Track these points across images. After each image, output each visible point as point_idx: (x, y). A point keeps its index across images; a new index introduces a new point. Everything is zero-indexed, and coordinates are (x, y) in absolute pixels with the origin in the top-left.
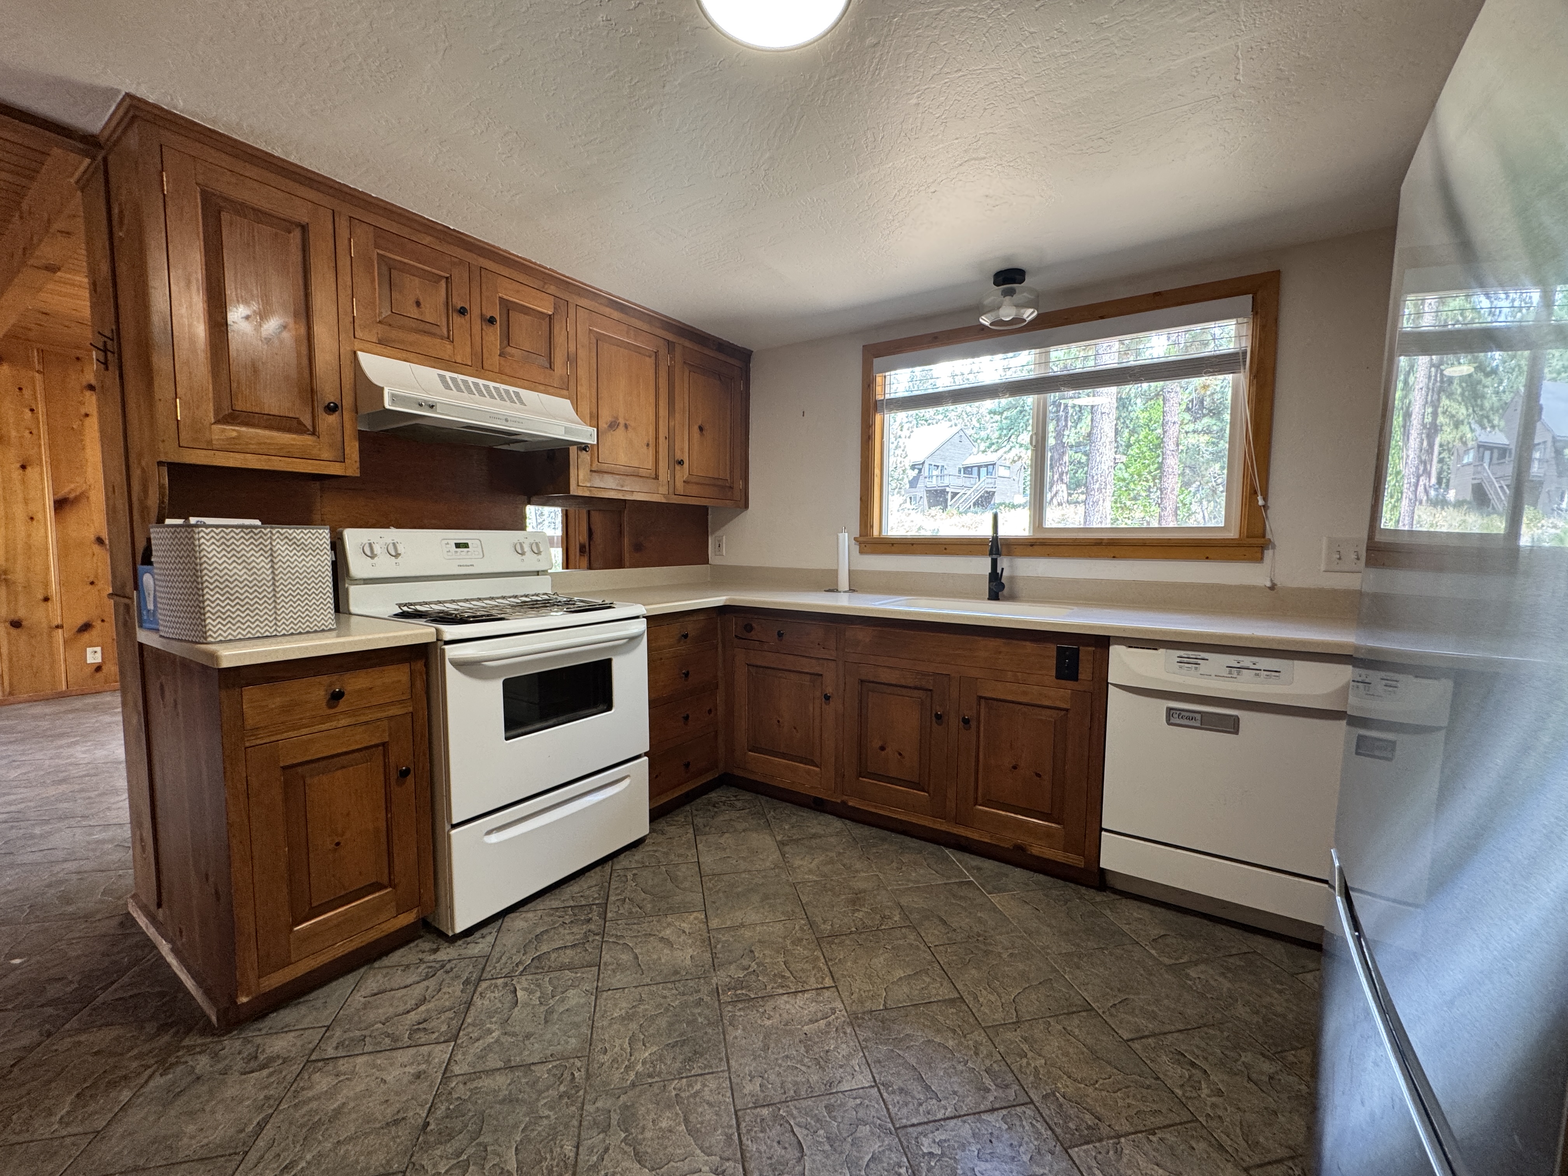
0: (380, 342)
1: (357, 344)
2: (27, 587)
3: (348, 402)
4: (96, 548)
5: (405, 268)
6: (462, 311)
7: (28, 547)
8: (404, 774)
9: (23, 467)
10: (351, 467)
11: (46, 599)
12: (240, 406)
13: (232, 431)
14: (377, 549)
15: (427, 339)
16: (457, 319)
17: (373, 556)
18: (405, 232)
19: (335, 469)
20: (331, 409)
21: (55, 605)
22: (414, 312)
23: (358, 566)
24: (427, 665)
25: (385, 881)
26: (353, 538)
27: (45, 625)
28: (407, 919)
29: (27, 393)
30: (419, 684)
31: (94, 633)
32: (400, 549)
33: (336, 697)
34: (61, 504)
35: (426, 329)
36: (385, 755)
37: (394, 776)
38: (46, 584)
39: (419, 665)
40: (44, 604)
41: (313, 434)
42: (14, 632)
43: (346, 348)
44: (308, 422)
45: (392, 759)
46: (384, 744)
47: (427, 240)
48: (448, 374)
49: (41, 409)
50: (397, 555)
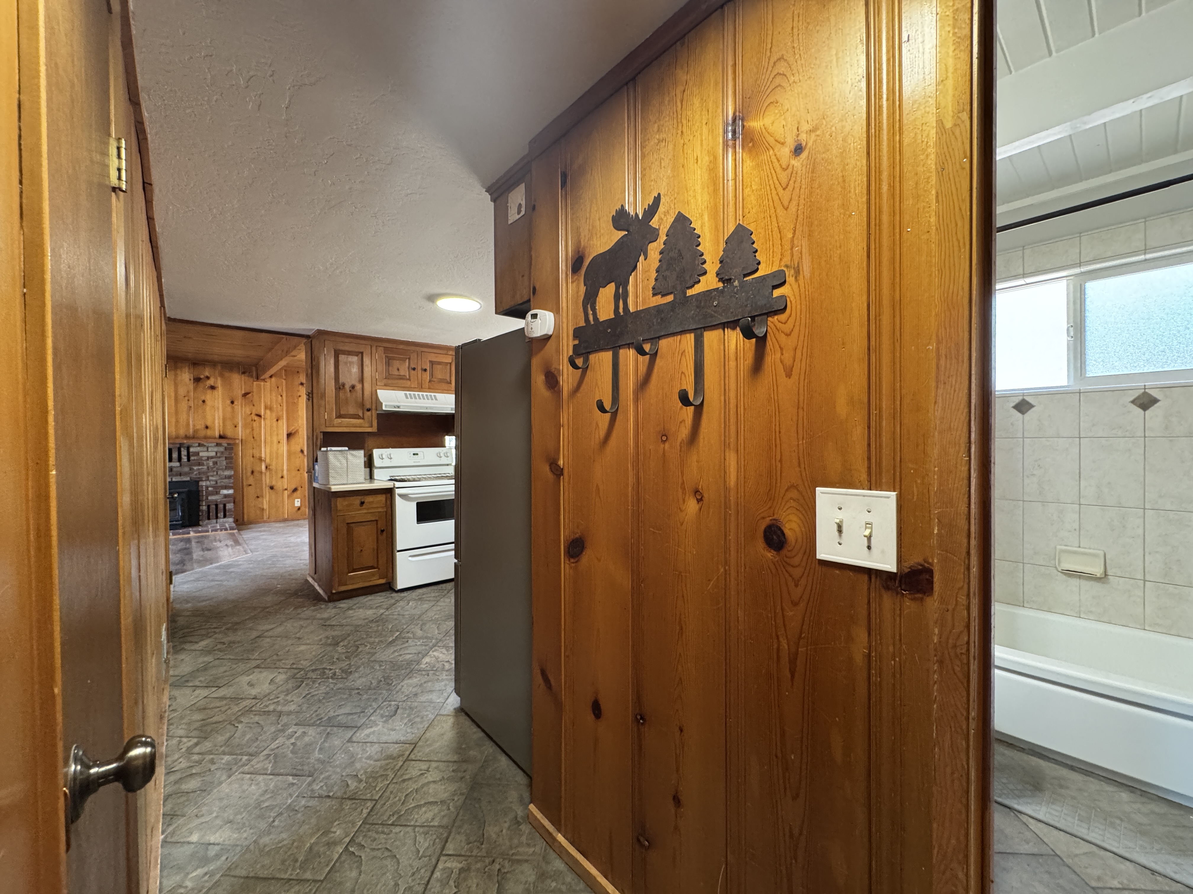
0: (385, 385)
1: (378, 387)
2: (276, 472)
3: (374, 407)
4: (301, 454)
5: (394, 359)
6: (414, 369)
7: (277, 454)
8: (382, 531)
9: (277, 420)
10: (374, 429)
11: (282, 477)
12: (342, 412)
13: (339, 420)
14: (384, 457)
15: (401, 381)
16: (412, 372)
17: (382, 459)
18: (394, 346)
19: (369, 430)
20: (368, 410)
21: (285, 480)
22: (396, 373)
23: (377, 462)
24: (391, 496)
25: (376, 566)
26: (376, 452)
27: (281, 488)
28: (382, 581)
29: (280, 389)
30: (389, 502)
31: (299, 492)
32: (392, 456)
33: (362, 503)
34: (289, 435)
35: (402, 378)
36: (377, 524)
37: (379, 532)
38: (283, 471)
39: (389, 495)
40: (281, 479)
41: (363, 419)
42: (271, 491)
43: (374, 389)
44: (361, 415)
45: (379, 526)
46: (377, 521)
47: (401, 347)
48: (408, 393)
49: (284, 395)
50: (391, 458)
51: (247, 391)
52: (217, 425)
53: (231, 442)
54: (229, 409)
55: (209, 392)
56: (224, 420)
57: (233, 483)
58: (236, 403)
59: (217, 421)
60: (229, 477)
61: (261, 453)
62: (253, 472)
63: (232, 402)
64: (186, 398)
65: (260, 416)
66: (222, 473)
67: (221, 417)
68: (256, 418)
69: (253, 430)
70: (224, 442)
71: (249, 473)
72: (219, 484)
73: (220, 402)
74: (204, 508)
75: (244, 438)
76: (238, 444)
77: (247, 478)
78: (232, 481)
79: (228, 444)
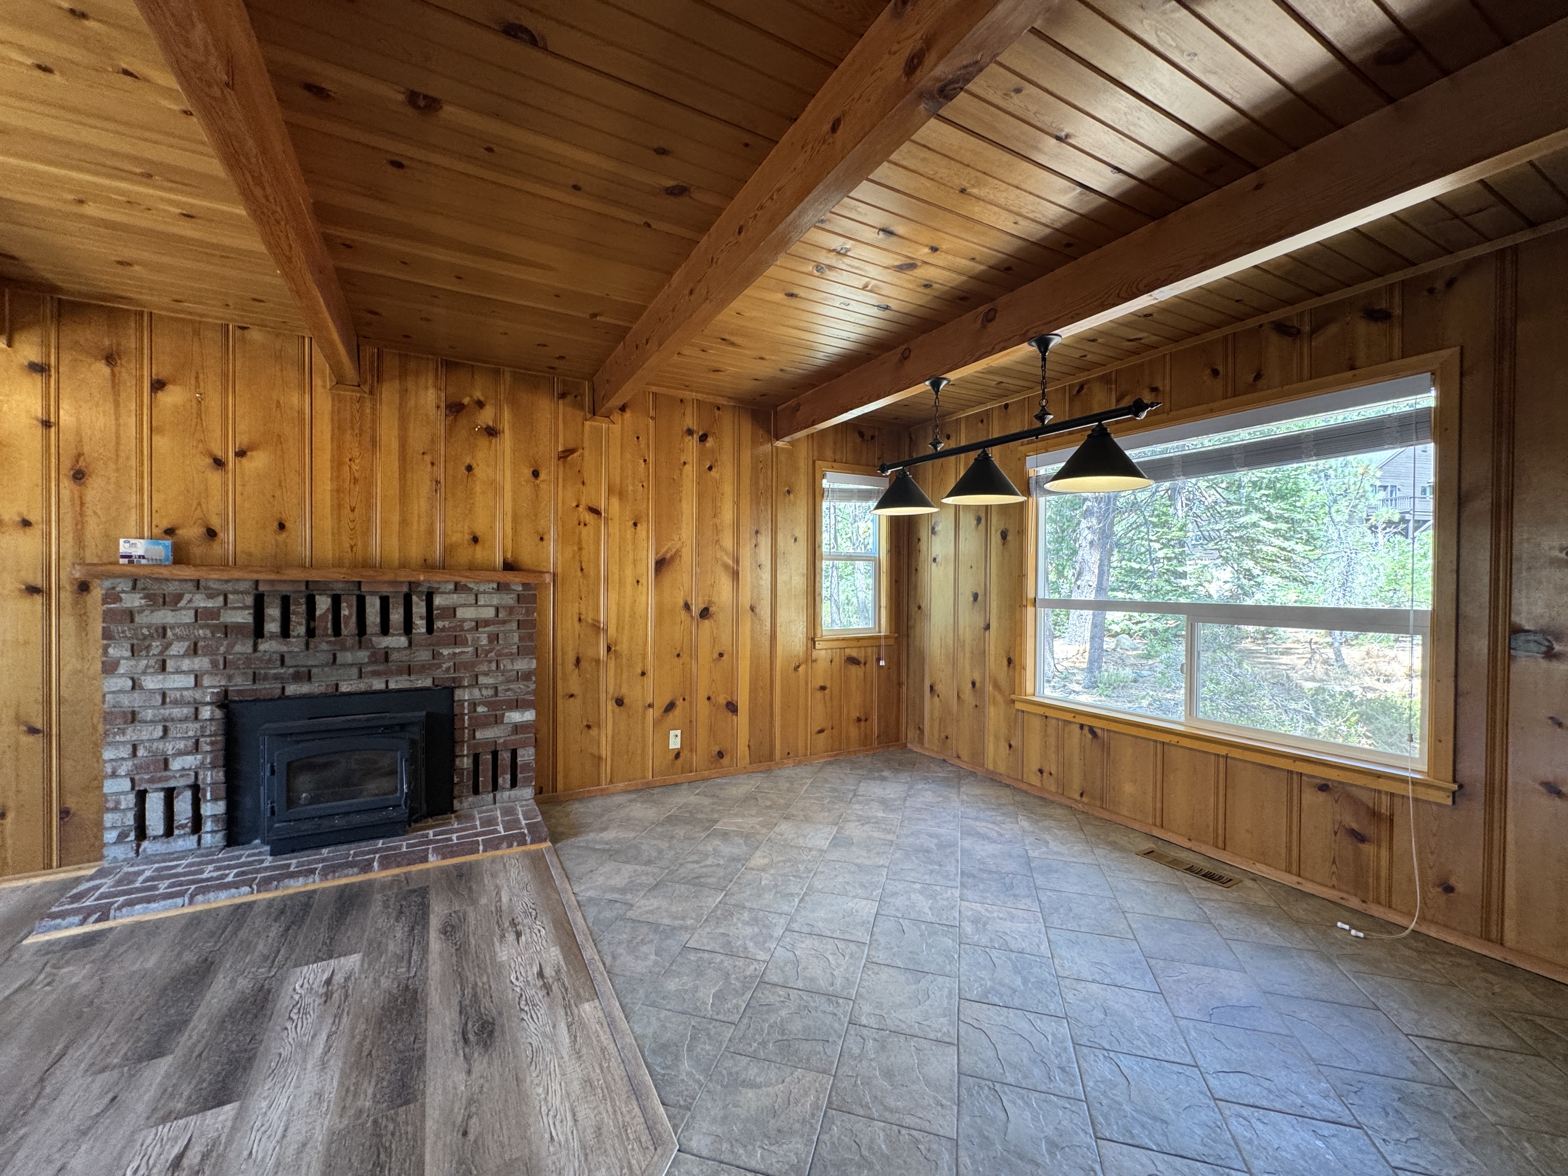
2: (630, 660)
4: (683, 613)
7: (633, 615)
9: (635, 524)
11: (643, 673)
21: (649, 680)
27: (640, 704)
29: (643, 442)
31: (677, 712)
34: (661, 564)
38: (644, 657)
40: (640, 680)
42: (617, 709)
49: (651, 460)
51: (571, 446)
52: (499, 534)
53: (531, 580)
54: (528, 490)
55: (483, 442)
56: (516, 519)
57: (535, 692)
58: (542, 476)
59: (498, 525)
60: (527, 676)
61: (598, 611)
62: (578, 661)
63: (536, 474)
64: (428, 458)
65: (595, 511)
66: (509, 667)
67: (510, 514)
68: (588, 517)
69: (580, 549)
70: (516, 581)
71: (570, 665)
72: (502, 696)
73: (508, 474)
74: (466, 763)
75: (559, 570)
76: (546, 586)
77: (565, 679)
78: (533, 687)
79: (526, 586)
